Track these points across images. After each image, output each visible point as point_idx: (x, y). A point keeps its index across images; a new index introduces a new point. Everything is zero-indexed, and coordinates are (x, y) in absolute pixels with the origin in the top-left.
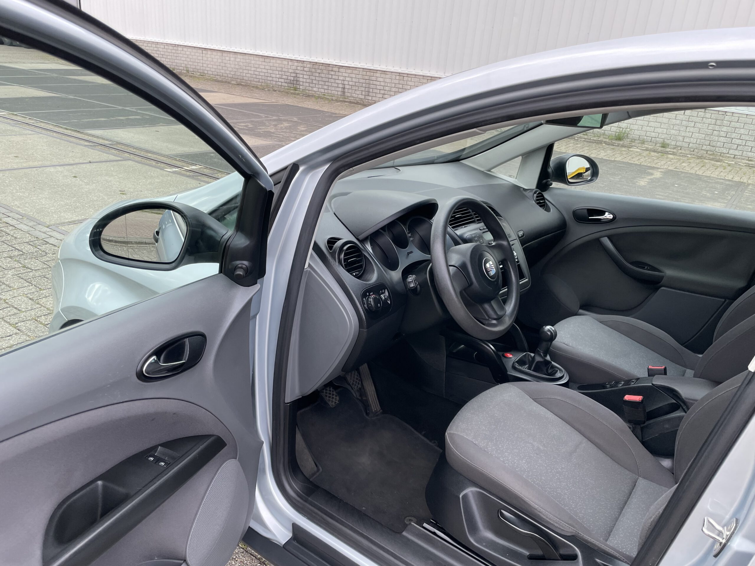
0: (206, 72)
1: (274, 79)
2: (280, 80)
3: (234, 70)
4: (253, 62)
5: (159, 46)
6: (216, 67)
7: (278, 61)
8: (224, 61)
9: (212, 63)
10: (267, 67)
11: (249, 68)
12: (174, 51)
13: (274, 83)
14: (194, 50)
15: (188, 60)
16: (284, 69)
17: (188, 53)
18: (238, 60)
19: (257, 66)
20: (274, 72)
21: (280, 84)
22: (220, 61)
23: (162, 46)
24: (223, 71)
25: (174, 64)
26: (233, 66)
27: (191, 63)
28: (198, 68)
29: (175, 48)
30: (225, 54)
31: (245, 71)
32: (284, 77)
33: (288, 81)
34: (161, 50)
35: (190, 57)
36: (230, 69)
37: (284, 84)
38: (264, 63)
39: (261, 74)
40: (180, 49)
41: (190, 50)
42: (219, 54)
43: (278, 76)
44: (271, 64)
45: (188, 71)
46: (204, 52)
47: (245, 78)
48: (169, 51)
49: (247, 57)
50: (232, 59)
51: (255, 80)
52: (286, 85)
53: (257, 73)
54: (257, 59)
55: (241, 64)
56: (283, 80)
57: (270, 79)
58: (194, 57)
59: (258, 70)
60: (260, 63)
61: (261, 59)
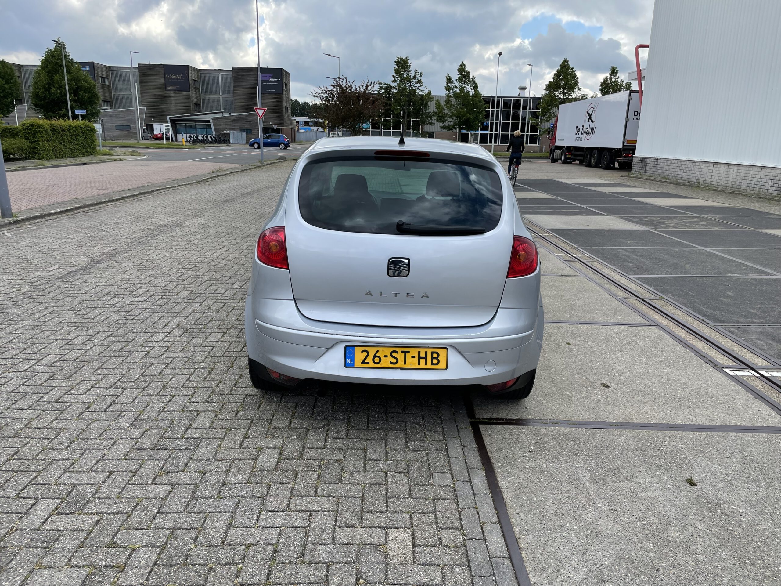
0: (713, 183)
1: (767, 188)
2: (772, 188)
3: (735, 180)
4: (752, 172)
5: (682, 163)
6: (720, 178)
7: (773, 171)
8: (729, 173)
9: (719, 175)
10: (762, 177)
11: (747, 178)
12: (692, 167)
13: (766, 191)
14: (707, 165)
15: (701, 173)
16: (776, 178)
17: (702, 167)
18: (740, 171)
19: (754, 176)
20: (768, 181)
21: (770, 191)
22: (725, 172)
23: (685, 163)
24: (725, 182)
25: (691, 177)
26: (734, 177)
27: (702, 176)
28: (708, 179)
29: (694, 164)
30: (730, 167)
31: (743, 181)
32: (775, 185)
33: (778, 189)
34: (683, 166)
35: (704, 170)
36: (732, 180)
37: (774, 192)
38: (760, 173)
39: (757, 183)
40: (697, 164)
41: (704, 165)
42: (726, 167)
43: (770, 185)
44: (766, 174)
45: (699, 183)
46: (715, 166)
47: (743, 187)
48: (689, 166)
49: (747, 168)
50: (735, 171)
51: (750, 188)
52: (776, 192)
53: (753, 182)
54: (755, 169)
55: (742, 175)
56: (773, 188)
57: (762, 187)
58: (707, 171)
59: (755, 179)
60: (757, 173)
61: (759, 170)
